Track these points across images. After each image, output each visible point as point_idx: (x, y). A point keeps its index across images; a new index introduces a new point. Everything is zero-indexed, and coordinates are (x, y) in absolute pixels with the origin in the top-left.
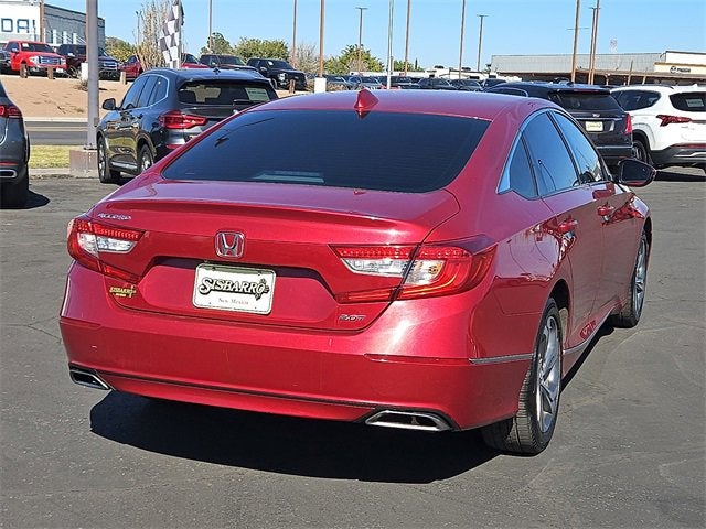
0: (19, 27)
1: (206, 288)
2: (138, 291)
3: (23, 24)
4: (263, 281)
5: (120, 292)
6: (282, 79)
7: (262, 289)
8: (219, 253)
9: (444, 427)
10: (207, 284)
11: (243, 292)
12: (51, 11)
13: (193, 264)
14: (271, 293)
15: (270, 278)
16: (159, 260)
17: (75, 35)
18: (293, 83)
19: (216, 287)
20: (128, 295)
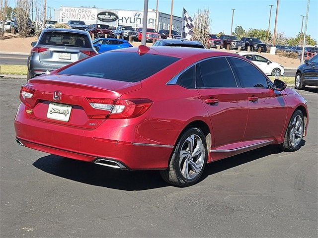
0: (149, 22)
1: (51, 111)
2: (33, 112)
3: (151, 21)
6: (255, 47)
7: (67, 112)
8: (54, 99)
9: (122, 166)
11: (62, 114)
12: (163, 15)
14: (69, 114)
15: (70, 109)
16: (41, 101)
17: (173, 26)
18: (260, 49)
19: (55, 111)
20: (30, 112)
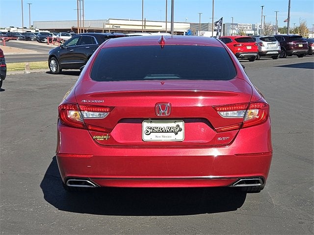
1: (148, 131)
2: (111, 137)
4: (178, 126)
5: (100, 138)
7: (178, 129)
8: (158, 114)
10: (148, 130)
11: (168, 132)
13: (141, 120)
14: (183, 131)
15: (181, 124)
16: (121, 121)
19: (153, 130)
20: (105, 139)
